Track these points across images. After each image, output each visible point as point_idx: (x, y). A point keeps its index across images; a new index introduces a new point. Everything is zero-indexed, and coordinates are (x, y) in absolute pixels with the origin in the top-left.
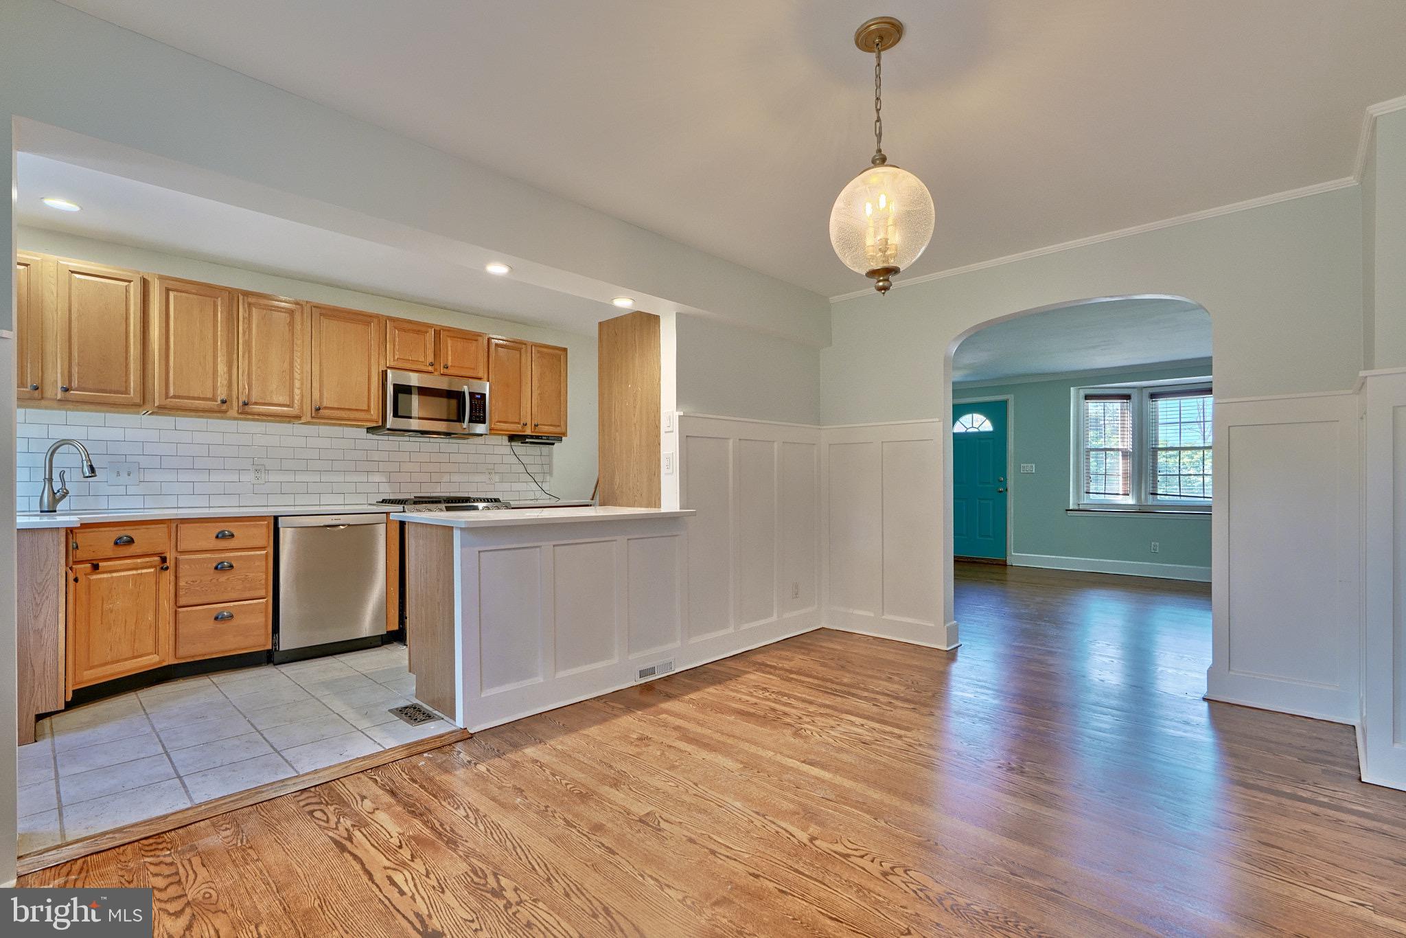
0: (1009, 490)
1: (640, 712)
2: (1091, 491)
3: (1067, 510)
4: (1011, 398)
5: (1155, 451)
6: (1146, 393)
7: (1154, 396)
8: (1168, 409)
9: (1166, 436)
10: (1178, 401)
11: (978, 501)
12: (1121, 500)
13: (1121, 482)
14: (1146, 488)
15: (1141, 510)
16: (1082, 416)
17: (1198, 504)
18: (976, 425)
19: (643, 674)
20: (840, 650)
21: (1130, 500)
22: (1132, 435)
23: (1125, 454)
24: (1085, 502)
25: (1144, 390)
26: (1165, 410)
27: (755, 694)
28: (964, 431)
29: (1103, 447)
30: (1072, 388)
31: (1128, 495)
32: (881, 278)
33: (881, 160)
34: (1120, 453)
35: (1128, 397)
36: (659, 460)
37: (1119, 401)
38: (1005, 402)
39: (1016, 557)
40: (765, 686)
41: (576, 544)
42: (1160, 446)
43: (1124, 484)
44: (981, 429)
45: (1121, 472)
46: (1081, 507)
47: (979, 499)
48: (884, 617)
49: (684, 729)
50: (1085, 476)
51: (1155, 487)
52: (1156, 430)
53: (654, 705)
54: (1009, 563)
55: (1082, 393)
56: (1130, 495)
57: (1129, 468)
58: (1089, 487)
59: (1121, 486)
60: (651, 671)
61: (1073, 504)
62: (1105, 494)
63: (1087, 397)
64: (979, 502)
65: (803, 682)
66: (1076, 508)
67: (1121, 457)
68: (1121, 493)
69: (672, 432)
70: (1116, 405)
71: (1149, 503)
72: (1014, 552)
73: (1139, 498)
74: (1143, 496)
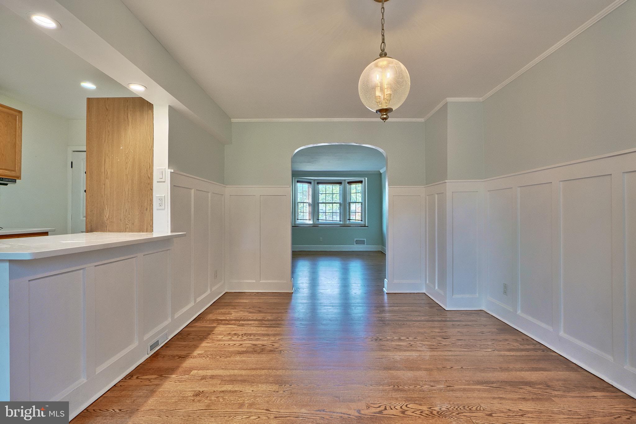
1: (174, 376)
2: (299, 219)
5: (318, 203)
6: (316, 182)
7: (318, 183)
9: (321, 198)
10: (325, 186)
12: (308, 222)
13: (308, 215)
14: (316, 218)
15: (314, 226)
16: (296, 189)
19: (152, 347)
20: (249, 303)
21: (311, 222)
22: (312, 197)
24: (297, 223)
25: (315, 181)
26: (321, 188)
27: (233, 339)
29: (302, 201)
30: (293, 178)
31: (310, 220)
32: (385, 114)
33: (383, 54)
34: (308, 204)
35: (310, 183)
36: (151, 200)
37: (307, 184)
40: (234, 332)
41: (111, 263)
42: (320, 202)
43: (309, 216)
45: (308, 212)
46: (296, 225)
48: (260, 282)
49: (220, 376)
50: (297, 213)
51: (318, 217)
52: (319, 196)
53: (178, 367)
55: (296, 180)
57: (311, 210)
58: (298, 217)
59: (308, 217)
60: (157, 343)
61: (293, 224)
62: (303, 220)
63: (298, 182)
65: (251, 324)
67: (308, 206)
68: (308, 219)
69: (164, 182)
70: (306, 186)
71: (317, 223)
73: (314, 221)
74: (315, 220)
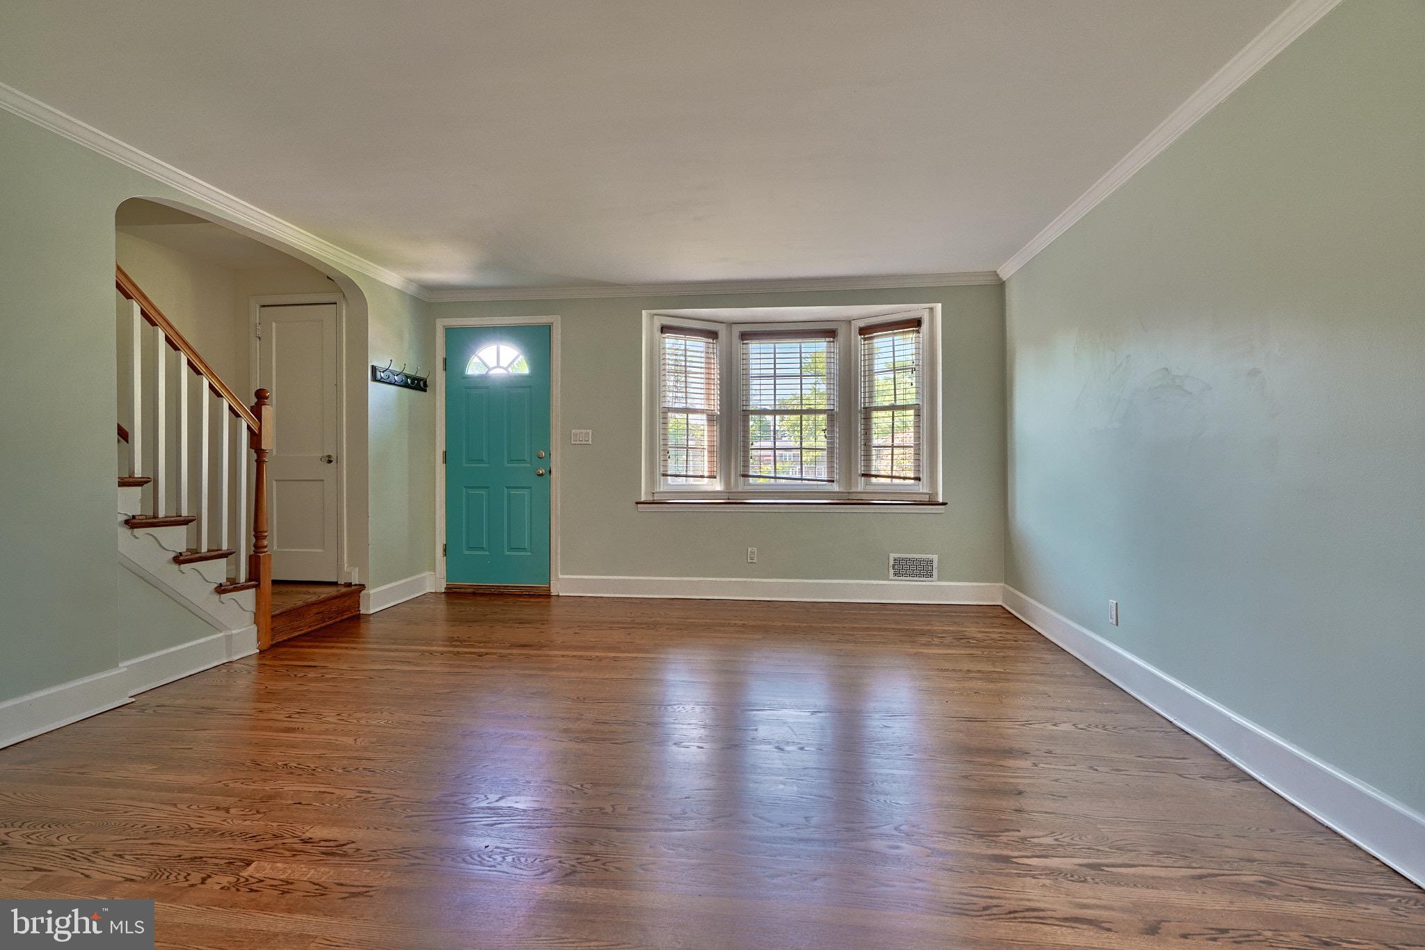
0: (553, 471)
2: (669, 473)
3: (637, 503)
4: (556, 320)
5: (746, 414)
6: (736, 329)
7: (745, 336)
8: (763, 356)
9: (758, 393)
10: (772, 345)
11: (506, 489)
12: (706, 485)
13: (706, 458)
14: (736, 468)
15: (731, 500)
16: (656, 357)
17: (815, 489)
18: (504, 363)
21: (717, 486)
22: (720, 390)
23: (711, 419)
24: (662, 490)
25: (734, 326)
26: (758, 356)
28: (484, 372)
29: (683, 406)
30: (644, 312)
31: (715, 477)
34: (704, 416)
35: (713, 335)
37: (701, 339)
38: (549, 328)
39: (564, 583)
42: (752, 408)
43: (711, 461)
44: (512, 371)
45: (706, 446)
46: (657, 498)
47: (508, 488)
50: (659, 450)
51: (746, 466)
52: (748, 385)
54: (554, 592)
55: (658, 322)
56: (718, 477)
57: (717, 438)
58: (665, 466)
59: (706, 465)
61: (646, 493)
62: (686, 476)
63: (664, 329)
64: (509, 495)
66: (650, 499)
67: (705, 422)
68: (706, 474)
70: (696, 345)
71: (740, 489)
72: (562, 574)
73: (727, 483)
74: (733, 479)
